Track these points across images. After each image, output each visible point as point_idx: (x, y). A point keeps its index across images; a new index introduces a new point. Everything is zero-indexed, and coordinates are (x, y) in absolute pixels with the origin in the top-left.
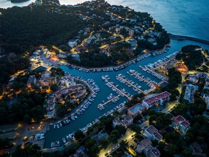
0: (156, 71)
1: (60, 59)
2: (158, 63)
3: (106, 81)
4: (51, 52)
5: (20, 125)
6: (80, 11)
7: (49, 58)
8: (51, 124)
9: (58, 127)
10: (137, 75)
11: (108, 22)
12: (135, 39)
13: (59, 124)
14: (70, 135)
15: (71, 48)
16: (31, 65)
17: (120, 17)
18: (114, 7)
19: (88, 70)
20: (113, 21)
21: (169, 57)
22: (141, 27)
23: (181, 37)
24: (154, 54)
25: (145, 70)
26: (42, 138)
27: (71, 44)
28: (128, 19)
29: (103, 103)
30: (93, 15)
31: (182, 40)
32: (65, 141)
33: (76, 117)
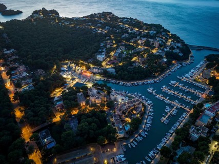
0: (195, 80)
1: (95, 74)
2: (193, 73)
3: (154, 93)
4: (80, 67)
5: (92, 149)
6: (90, 24)
7: (81, 73)
8: (125, 144)
9: (134, 146)
10: (181, 86)
11: (127, 34)
12: (162, 50)
13: (132, 142)
14: (151, 153)
15: (102, 62)
16: (66, 82)
17: (137, 29)
18: (126, 20)
19: (129, 84)
20: (131, 33)
21: (198, 66)
22: (162, 38)
23: (198, 47)
24: (184, 65)
25: (185, 81)
26: (123, 159)
27: (100, 57)
28: (146, 31)
29: (164, 117)
30: (107, 27)
31: (200, 50)
32: (149, 160)
33: (146, 133)
